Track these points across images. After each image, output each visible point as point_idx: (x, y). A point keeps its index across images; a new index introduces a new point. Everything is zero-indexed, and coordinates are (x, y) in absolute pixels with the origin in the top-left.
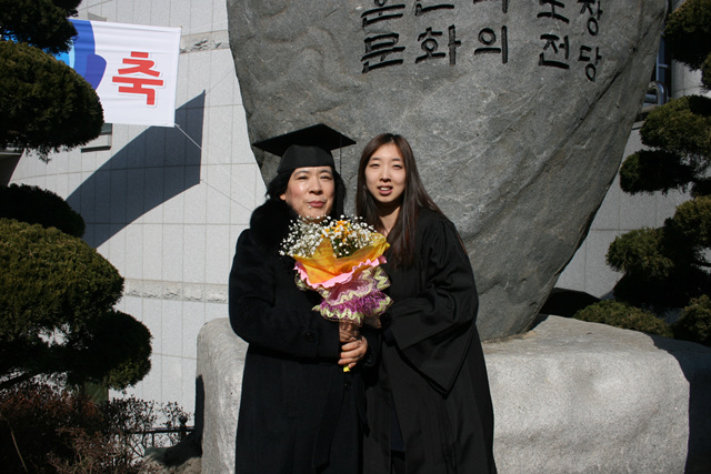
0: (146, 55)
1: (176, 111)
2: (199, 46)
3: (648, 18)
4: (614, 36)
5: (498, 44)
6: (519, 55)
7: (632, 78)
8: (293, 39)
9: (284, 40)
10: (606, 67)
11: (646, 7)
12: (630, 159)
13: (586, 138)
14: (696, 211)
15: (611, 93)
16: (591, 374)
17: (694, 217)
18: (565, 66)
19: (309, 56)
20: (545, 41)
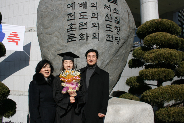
0: (16, 33)
1: (24, 47)
2: (30, 31)
3: (131, 30)
4: (123, 34)
5: (97, 37)
6: (102, 39)
7: (128, 43)
8: (52, 34)
9: (50, 34)
10: (121, 41)
11: (130, 28)
12: (130, 60)
13: (118, 57)
14: (143, 72)
15: (123, 47)
16: (119, 110)
17: (142, 74)
18: (112, 41)
19: (55, 38)
20: (107, 36)
